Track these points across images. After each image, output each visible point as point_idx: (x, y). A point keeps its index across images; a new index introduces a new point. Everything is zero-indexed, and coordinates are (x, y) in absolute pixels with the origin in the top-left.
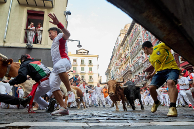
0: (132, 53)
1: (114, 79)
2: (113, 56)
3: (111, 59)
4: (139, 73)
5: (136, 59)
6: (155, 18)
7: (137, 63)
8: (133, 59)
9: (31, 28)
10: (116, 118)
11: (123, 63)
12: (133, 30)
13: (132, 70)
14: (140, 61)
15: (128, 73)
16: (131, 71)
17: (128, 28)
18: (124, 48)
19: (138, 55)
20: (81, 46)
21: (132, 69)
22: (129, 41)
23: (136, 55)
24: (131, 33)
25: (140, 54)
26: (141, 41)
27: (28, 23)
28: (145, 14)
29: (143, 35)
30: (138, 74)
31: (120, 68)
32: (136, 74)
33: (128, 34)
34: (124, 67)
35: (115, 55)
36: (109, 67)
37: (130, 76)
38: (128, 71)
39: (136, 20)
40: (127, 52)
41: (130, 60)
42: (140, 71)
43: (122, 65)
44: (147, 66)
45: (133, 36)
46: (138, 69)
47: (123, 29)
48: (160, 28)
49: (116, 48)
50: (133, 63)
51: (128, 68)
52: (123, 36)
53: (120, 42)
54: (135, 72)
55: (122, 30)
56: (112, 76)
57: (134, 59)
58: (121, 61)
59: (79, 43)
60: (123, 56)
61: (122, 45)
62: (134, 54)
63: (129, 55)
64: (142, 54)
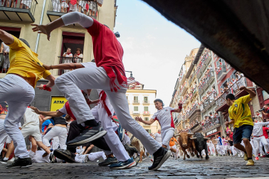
0: (201, 87)
1: (177, 121)
2: (176, 91)
3: (174, 95)
4: (211, 114)
5: (206, 95)
6: (231, 41)
7: (208, 100)
8: (202, 94)
9: (67, 56)
10: (180, 173)
11: (189, 100)
12: (202, 57)
13: (201, 110)
14: (212, 98)
15: (196, 113)
16: (199, 111)
17: (195, 54)
18: (191, 80)
19: (209, 89)
20: (133, 79)
21: (202, 108)
22: (196, 71)
23: (206, 89)
24: (200, 60)
26: (213, 72)
27: (64, 49)
28: (217, 36)
29: (215, 63)
30: (209, 115)
31: (185, 107)
32: (206, 115)
33: (196, 61)
34: (190, 106)
35: (179, 89)
36: (170, 105)
37: (199, 117)
38: (196, 111)
39: (205, 44)
40: (194, 86)
41: (198, 96)
42: (211, 111)
43: (188, 103)
44: (221, 104)
45: (202, 64)
46: (210, 108)
47: (189, 55)
48: (237, 53)
49: (180, 80)
50: (202, 100)
51: (196, 107)
52: (189, 65)
53: (185, 73)
54: (205, 113)
55: (187, 57)
57: (204, 95)
58: (187, 97)
59: (131, 75)
60: (189, 91)
61: (187, 77)
62: (203, 89)
63: (197, 89)
64: (214, 87)
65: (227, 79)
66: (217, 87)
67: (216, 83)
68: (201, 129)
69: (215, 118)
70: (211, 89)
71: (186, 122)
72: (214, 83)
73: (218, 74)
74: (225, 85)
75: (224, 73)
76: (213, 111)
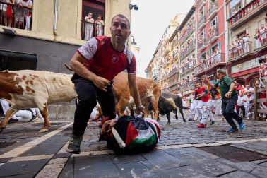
0: (182, 53)
1: (156, 79)
2: (157, 51)
3: (154, 55)
4: (188, 77)
5: (186, 60)
7: (188, 65)
8: (182, 60)
11: (170, 62)
14: (191, 64)
15: (175, 74)
16: (179, 73)
17: (181, 20)
18: (173, 45)
19: (189, 56)
20: (136, 43)
21: (181, 72)
22: (179, 38)
23: (187, 56)
24: (184, 28)
26: (195, 42)
29: (198, 35)
31: (165, 68)
33: (180, 28)
34: (171, 68)
35: (160, 50)
36: (150, 63)
37: (178, 78)
40: (175, 50)
41: (179, 60)
42: (188, 75)
43: (168, 65)
44: (198, 71)
45: (186, 33)
46: (188, 73)
49: (163, 43)
50: (182, 64)
51: (175, 69)
52: (173, 30)
54: (183, 76)
55: (171, 21)
56: (154, 75)
57: (184, 60)
58: (168, 60)
59: (134, 39)
60: (171, 54)
61: (170, 40)
62: (184, 55)
63: (179, 54)
64: (194, 55)
65: (206, 52)
66: (196, 56)
67: (196, 52)
68: (178, 89)
69: (192, 82)
70: (191, 57)
71: (165, 80)
72: (194, 52)
73: (200, 45)
74: (204, 56)
75: (204, 46)
76: (191, 75)
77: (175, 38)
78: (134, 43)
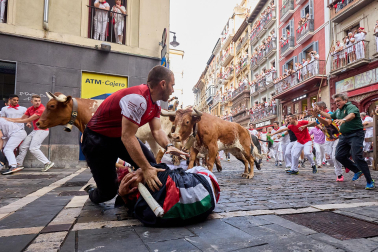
0: (255, 60)
1: (211, 102)
2: (213, 56)
3: (209, 63)
4: (265, 99)
5: (260, 72)
7: (263, 80)
8: (255, 71)
11: (234, 74)
12: (260, 17)
13: (251, 92)
14: (269, 79)
15: (243, 95)
16: (249, 93)
18: (239, 46)
19: (265, 65)
20: (178, 44)
21: (253, 90)
22: (250, 35)
23: (262, 65)
24: (257, 19)
25: (271, 65)
26: (275, 41)
29: (280, 29)
30: (262, 101)
31: (226, 84)
32: (257, 100)
33: (252, 19)
34: (236, 84)
35: (218, 55)
36: (202, 77)
37: (247, 102)
38: (244, 93)
40: (244, 54)
41: (249, 72)
42: (265, 96)
43: (231, 79)
44: (281, 90)
45: (261, 27)
46: (263, 92)
49: (223, 43)
50: (254, 78)
51: (244, 85)
53: (232, 32)
54: (256, 97)
55: (237, 8)
56: (208, 96)
57: (257, 72)
58: (231, 71)
59: (175, 37)
60: (236, 61)
61: (235, 39)
62: (258, 63)
63: (249, 62)
64: (274, 64)
65: (294, 57)
66: (277, 64)
67: (277, 58)
68: (249, 118)
69: (270, 107)
70: (269, 66)
71: (226, 105)
72: (275, 58)
73: (283, 47)
74: (290, 65)
75: (291, 48)
76: (268, 96)
77: (243, 35)
78: (175, 43)
